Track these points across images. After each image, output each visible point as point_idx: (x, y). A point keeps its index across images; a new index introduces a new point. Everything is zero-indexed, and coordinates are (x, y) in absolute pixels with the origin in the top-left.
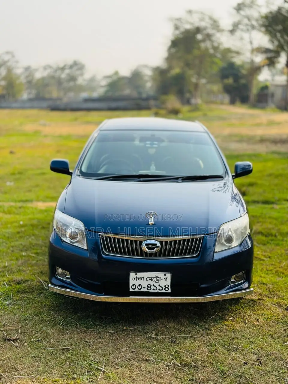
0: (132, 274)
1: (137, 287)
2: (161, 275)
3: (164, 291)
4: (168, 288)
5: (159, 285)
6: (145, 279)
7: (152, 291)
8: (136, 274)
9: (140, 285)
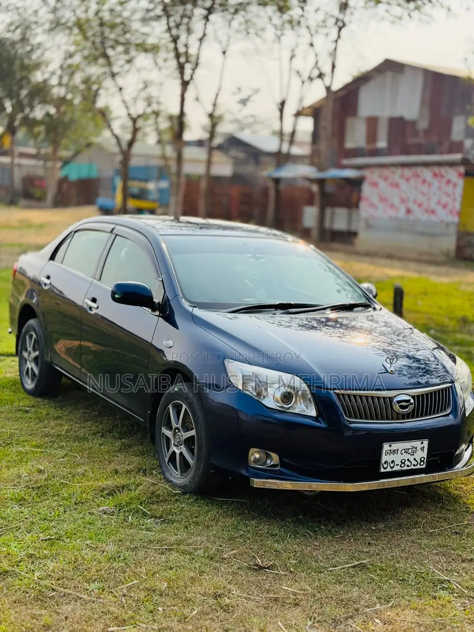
0: (386, 447)
1: (389, 465)
2: (417, 444)
3: (419, 467)
4: (423, 461)
5: (415, 459)
6: (399, 451)
7: (406, 468)
8: (390, 446)
9: (393, 462)
